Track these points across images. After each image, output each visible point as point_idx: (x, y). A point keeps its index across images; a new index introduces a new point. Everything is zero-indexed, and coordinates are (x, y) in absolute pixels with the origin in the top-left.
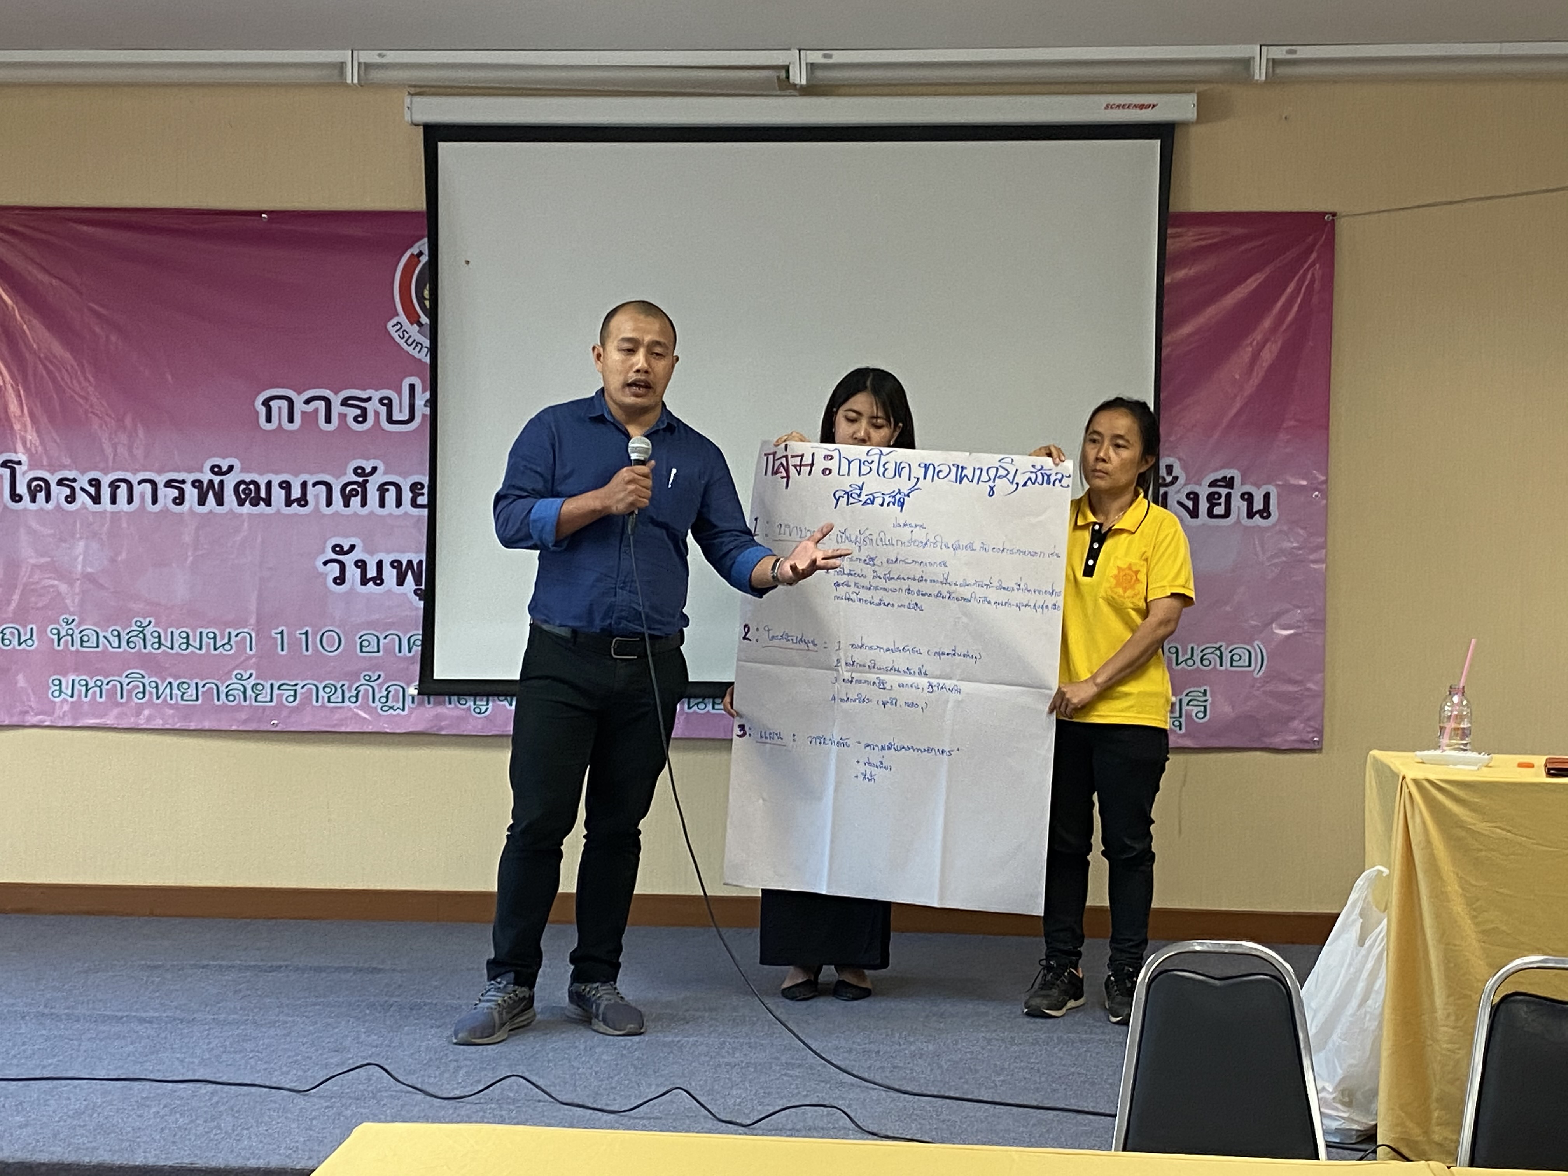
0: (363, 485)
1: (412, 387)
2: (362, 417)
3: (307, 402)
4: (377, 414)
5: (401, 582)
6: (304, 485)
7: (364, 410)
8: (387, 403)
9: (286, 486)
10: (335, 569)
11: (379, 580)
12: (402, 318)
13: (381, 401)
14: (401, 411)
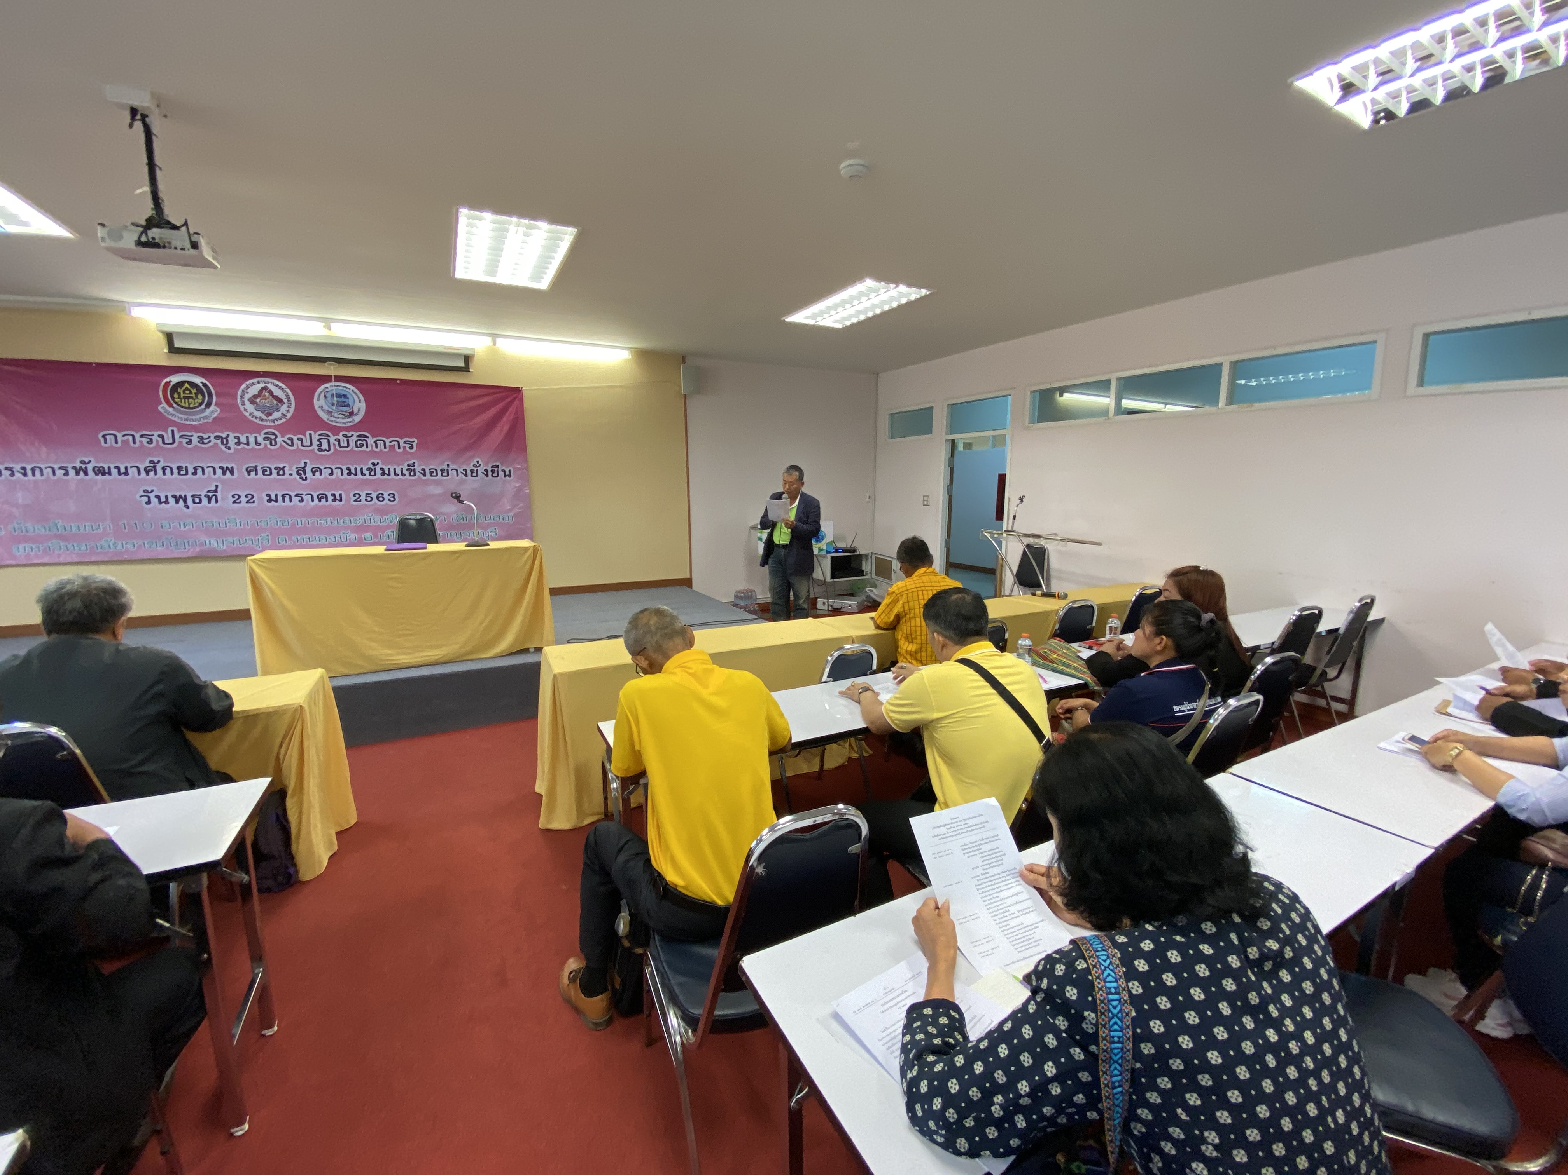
0: (155, 467)
1: (173, 431)
2: (151, 442)
3: (124, 436)
4: (157, 441)
5: (177, 502)
6: (126, 468)
7: (151, 440)
8: (162, 437)
9: (118, 468)
10: (146, 499)
11: (167, 502)
12: (164, 405)
13: (159, 436)
14: (168, 439)
